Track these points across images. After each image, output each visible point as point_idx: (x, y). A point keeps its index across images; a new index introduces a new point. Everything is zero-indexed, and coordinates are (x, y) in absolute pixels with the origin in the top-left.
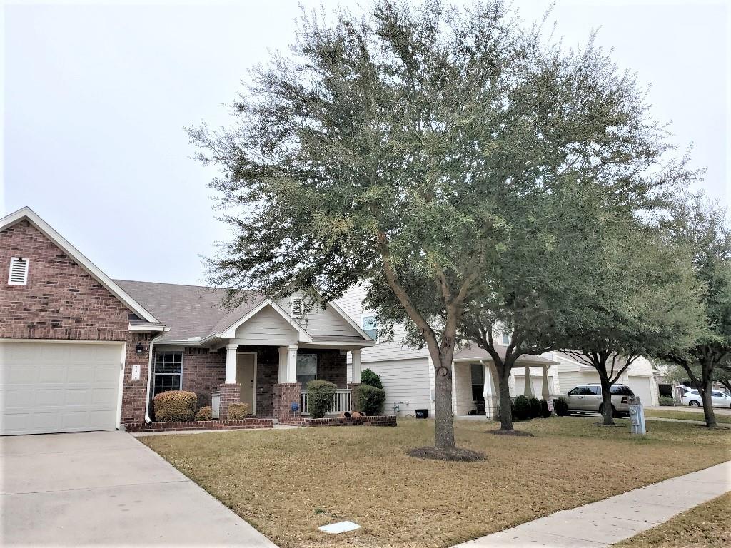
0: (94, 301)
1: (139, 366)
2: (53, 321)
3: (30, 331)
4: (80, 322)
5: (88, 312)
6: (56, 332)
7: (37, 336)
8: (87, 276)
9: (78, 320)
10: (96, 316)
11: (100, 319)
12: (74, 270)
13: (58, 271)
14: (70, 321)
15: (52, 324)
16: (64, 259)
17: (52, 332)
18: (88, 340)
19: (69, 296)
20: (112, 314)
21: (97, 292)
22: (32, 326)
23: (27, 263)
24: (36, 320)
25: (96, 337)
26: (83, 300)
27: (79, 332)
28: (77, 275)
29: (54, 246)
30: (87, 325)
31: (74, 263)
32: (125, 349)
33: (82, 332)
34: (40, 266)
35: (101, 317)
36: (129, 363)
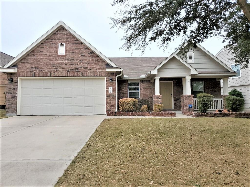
0: (91, 59)
1: (112, 87)
2: (76, 69)
3: (68, 73)
4: (86, 69)
5: (89, 64)
6: (77, 73)
7: (70, 75)
8: (87, 48)
9: (85, 68)
10: (92, 66)
11: (94, 67)
12: (81, 46)
13: (76, 47)
14: (82, 68)
15: (75, 70)
16: (77, 42)
17: (76, 74)
18: (90, 76)
19: (81, 58)
20: (99, 65)
21: (92, 55)
22: (68, 71)
23: (64, 45)
24: (70, 69)
25: (93, 75)
26: (86, 59)
27: (86, 73)
28: (83, 49)
29: (74, 37)
30: (89, 70)
31: (82, 43)
32: (105, 80)
33: (87, 73)
34: (69, 46)
35: (94, 66)
36: (108, 86)
